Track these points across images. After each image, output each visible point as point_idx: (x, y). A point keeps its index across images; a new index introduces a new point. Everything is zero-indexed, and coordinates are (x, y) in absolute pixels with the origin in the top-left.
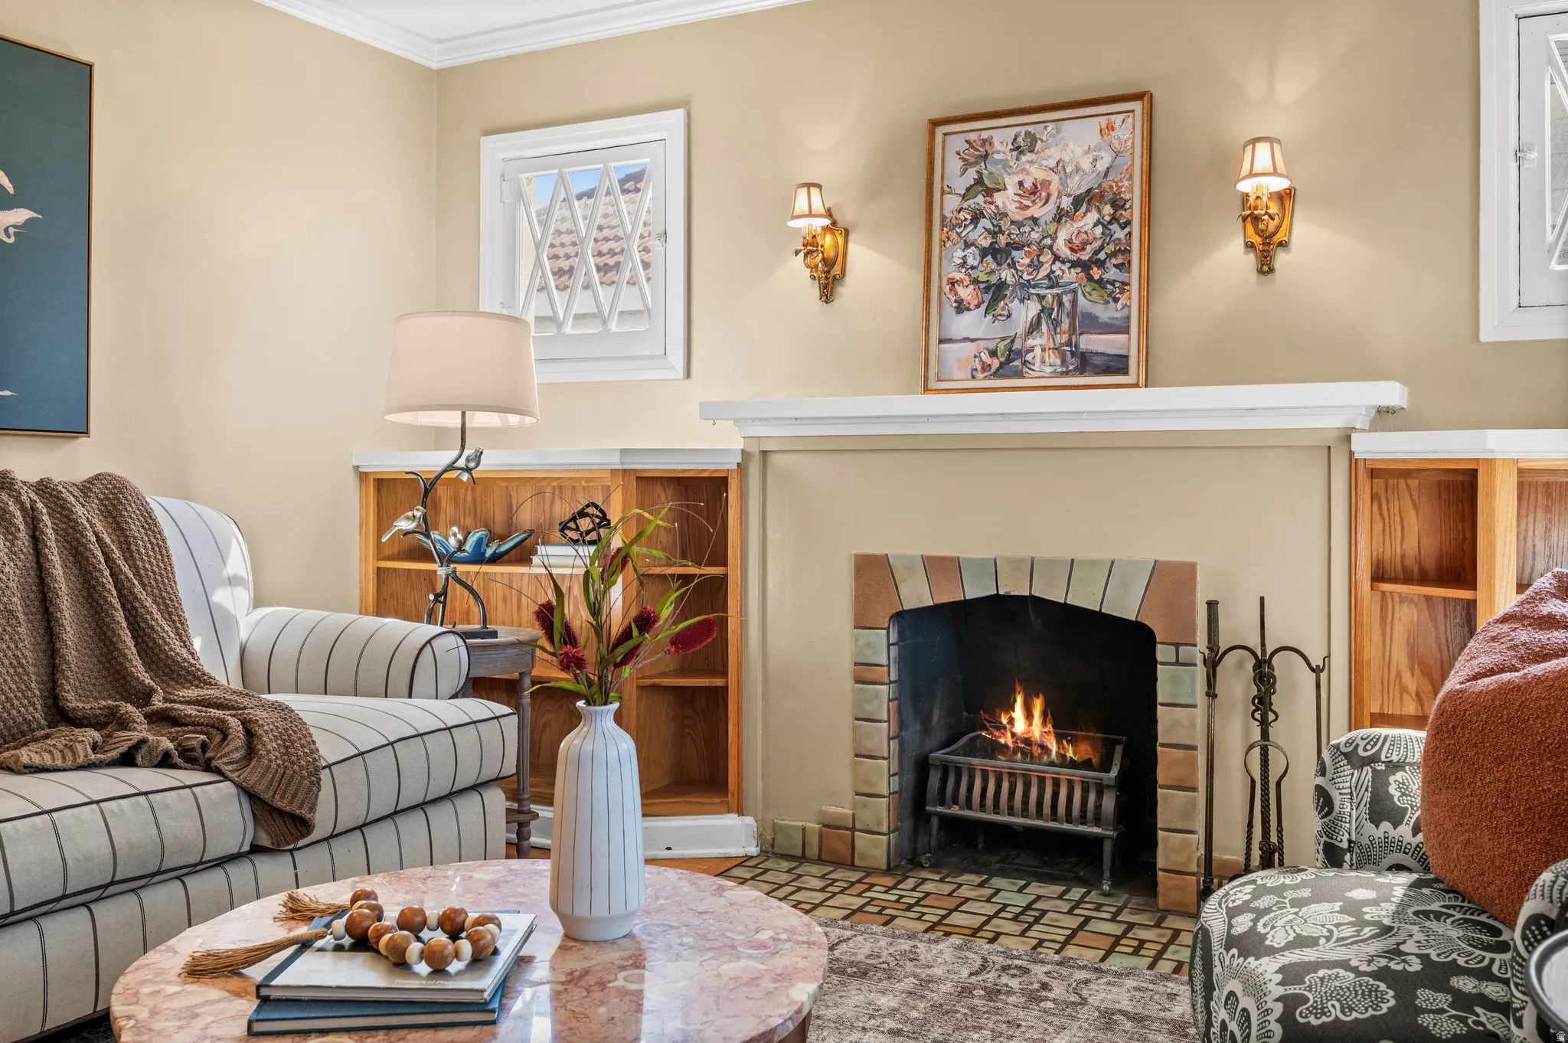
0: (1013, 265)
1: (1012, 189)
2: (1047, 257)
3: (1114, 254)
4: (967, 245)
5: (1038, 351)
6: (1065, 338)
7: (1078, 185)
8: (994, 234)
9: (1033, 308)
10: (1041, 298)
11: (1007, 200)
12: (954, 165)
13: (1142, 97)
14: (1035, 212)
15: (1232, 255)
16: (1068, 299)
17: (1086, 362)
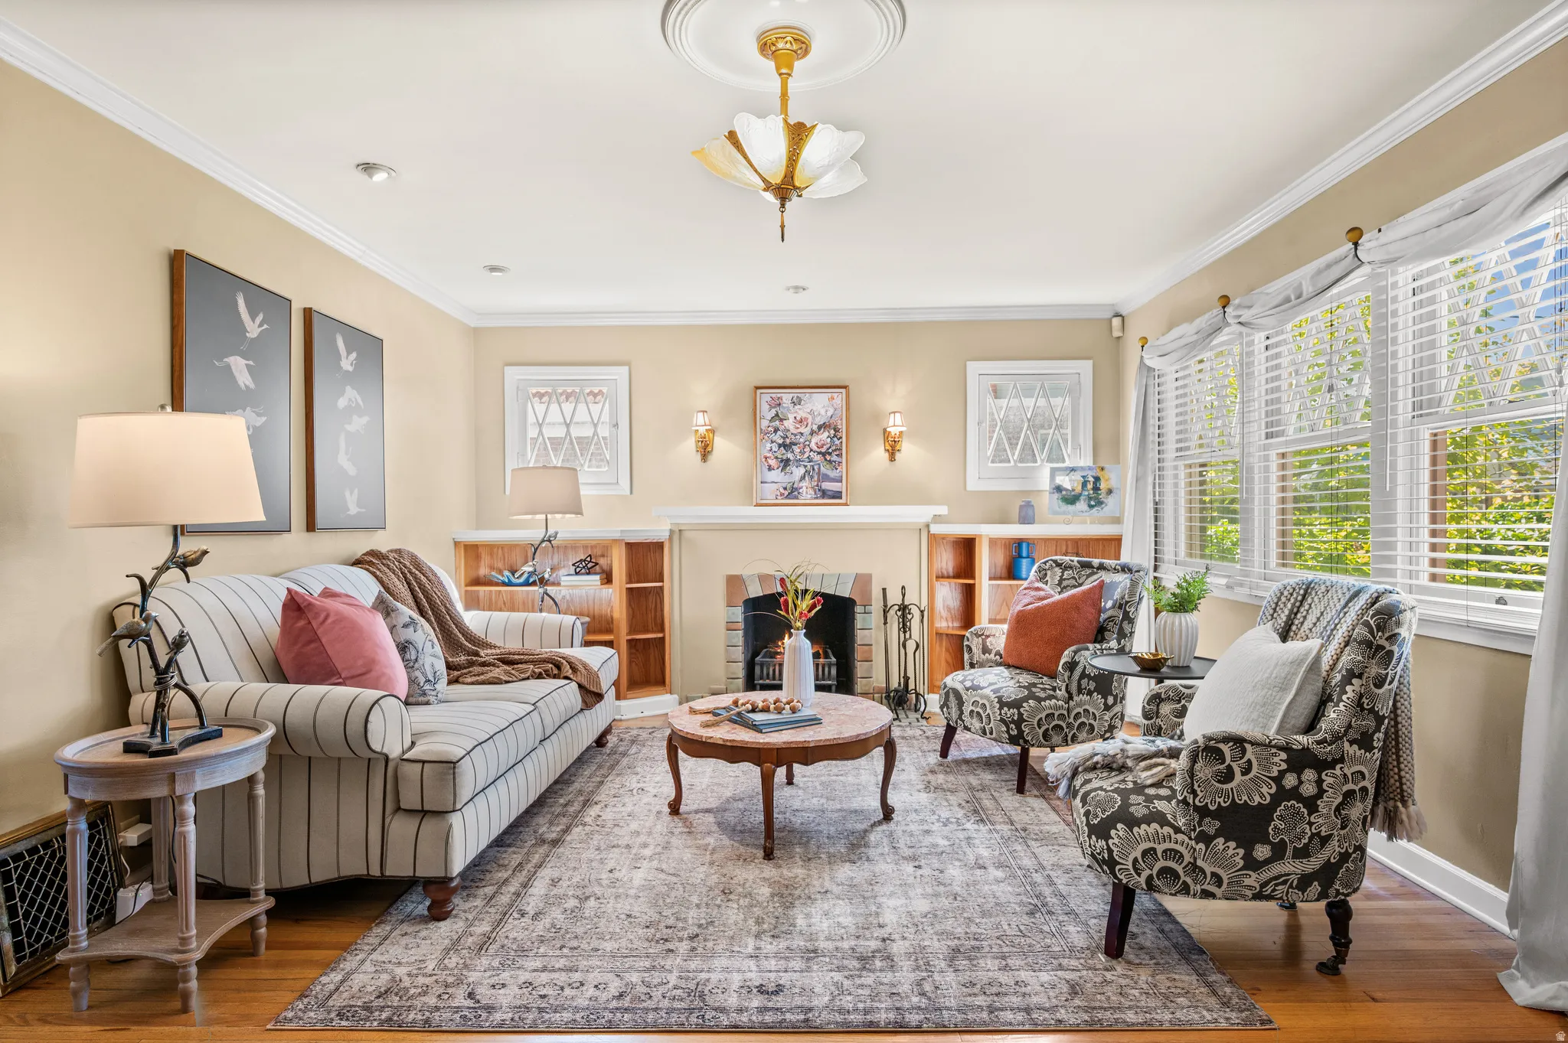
0: (793, 452)
1: (791, 420)
2: (807, 449)
3: (835, 450)
4: (772, 442)
5: (804, 488)
6: (816, 483)
7: (820, 421)
8: (784, 438)
9: (802, 470)
10: (805, 466)
11: (789, 424)
12: (765, 407)
13: (845, 387)
14: (802, 430)
15: (880, 453)
16: (816, 467)
17: (824, 494)
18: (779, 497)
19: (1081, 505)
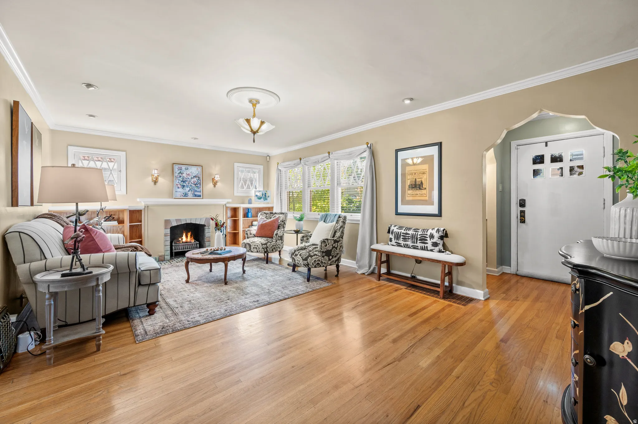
0: (186, 183)
1: (185, 174)
2: (190, 183)
3: (199, 183)
4: (179, 180)
5: (189, 194)
6: (193, 193)
7: (194, 175)
8: (183, 179)
9: (189, 189)
10: (190, 188)
11: (184, 175)
12: (176, 169)
13: (202, 166)
14: (189, 177)
15: (211, 185)
16: (193, 188)
17: (196, 195)
18: (181, 196)
19: (262, 200)
